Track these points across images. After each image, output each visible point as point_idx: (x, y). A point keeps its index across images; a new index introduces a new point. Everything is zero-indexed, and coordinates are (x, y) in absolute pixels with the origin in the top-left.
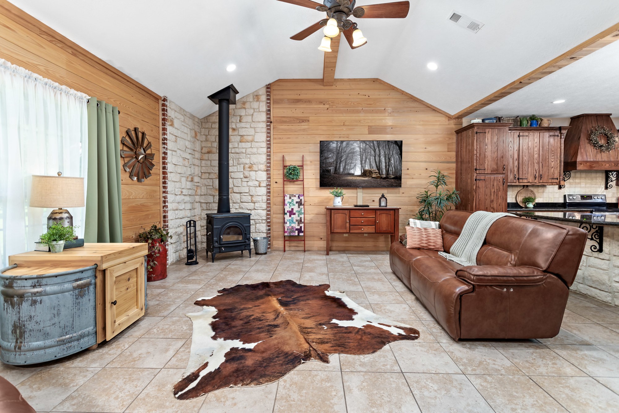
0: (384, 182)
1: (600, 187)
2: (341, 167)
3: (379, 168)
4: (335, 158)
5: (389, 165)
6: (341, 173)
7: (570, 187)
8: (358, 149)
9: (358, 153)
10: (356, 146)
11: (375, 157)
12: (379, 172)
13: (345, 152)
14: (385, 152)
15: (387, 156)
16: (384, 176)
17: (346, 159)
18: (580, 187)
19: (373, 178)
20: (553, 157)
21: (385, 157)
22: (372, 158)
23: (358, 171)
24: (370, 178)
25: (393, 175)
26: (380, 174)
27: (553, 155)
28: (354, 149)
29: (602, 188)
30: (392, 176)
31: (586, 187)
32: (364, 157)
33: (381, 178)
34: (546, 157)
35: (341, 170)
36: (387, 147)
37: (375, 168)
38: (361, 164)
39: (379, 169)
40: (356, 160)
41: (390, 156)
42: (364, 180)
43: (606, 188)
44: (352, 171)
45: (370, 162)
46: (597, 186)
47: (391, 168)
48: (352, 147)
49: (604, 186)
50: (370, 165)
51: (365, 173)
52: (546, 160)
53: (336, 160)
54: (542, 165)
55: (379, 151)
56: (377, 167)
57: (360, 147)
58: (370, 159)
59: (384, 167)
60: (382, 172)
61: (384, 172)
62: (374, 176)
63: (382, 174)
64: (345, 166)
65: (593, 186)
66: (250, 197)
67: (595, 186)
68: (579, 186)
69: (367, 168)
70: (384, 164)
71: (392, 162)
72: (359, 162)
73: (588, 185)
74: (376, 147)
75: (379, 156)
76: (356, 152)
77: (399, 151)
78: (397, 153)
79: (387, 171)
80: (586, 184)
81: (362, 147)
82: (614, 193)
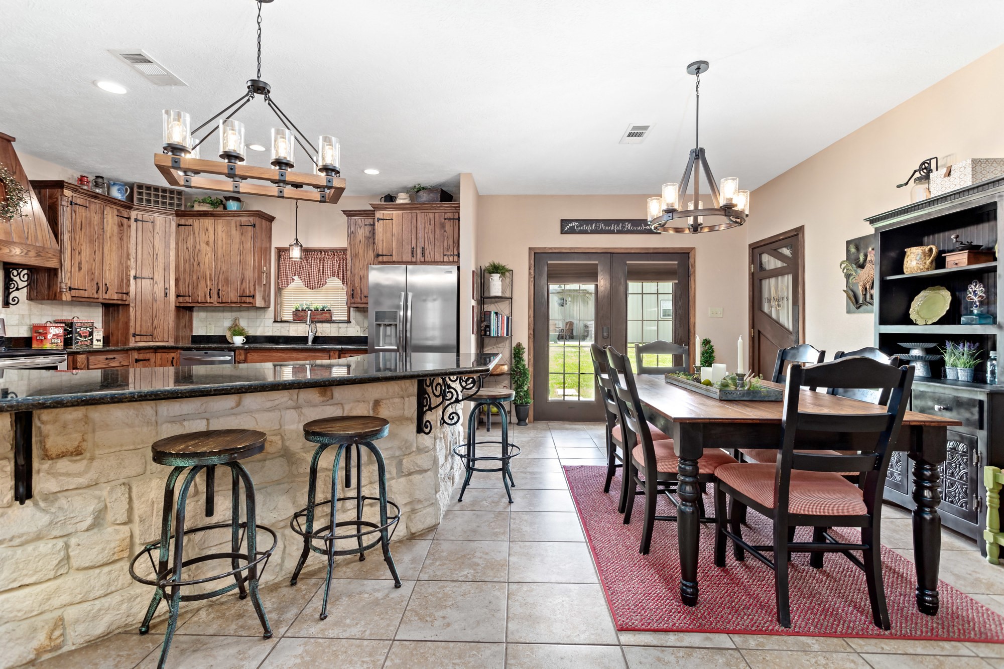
43: (6, 303)
82: (23, 315)
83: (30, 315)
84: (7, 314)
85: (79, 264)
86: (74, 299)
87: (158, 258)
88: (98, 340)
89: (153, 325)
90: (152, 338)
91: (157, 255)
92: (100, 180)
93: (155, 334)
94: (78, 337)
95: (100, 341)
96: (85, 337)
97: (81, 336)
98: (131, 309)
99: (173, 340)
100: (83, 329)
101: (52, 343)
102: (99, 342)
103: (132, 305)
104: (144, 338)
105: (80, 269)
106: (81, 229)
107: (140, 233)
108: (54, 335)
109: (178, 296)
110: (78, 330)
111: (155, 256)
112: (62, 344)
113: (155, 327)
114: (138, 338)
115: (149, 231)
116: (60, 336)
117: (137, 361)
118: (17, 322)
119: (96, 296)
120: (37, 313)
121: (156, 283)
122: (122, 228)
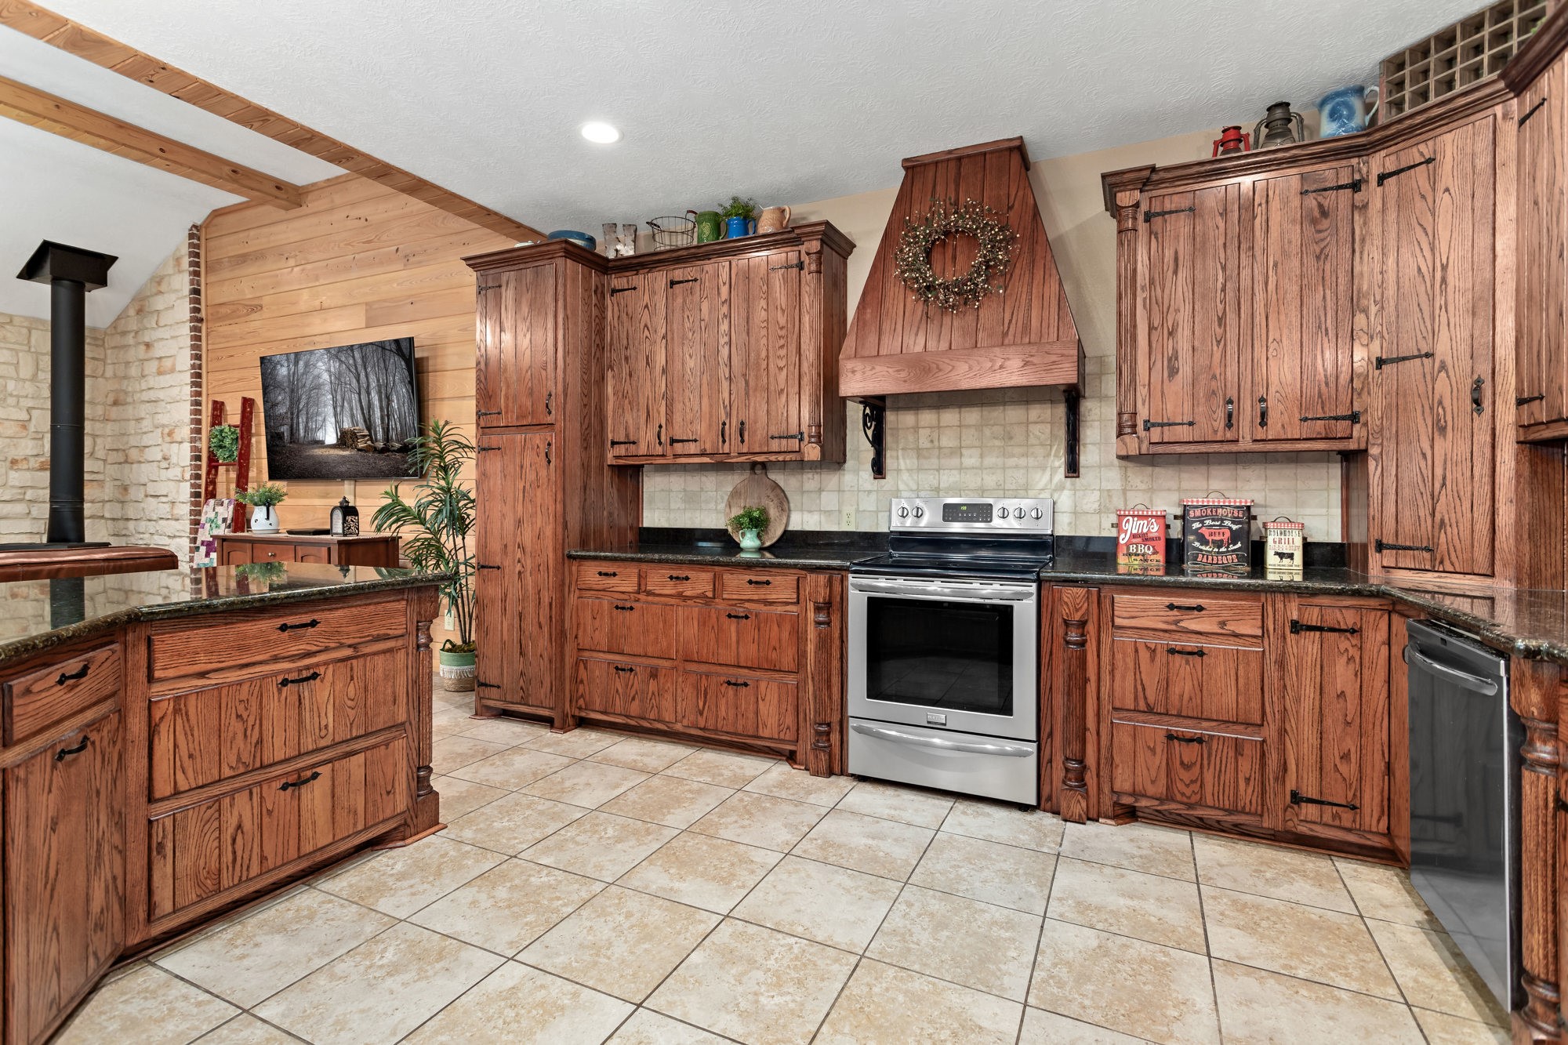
0: (382, 463)
1: (1043, 468)
2: (301, 427)
3: (369, 426)
4: (288, 403)
5: (388, 416)
6: (301, 440)
7: (919, 469)
8: (326, 376)
9: (328, 387)
10: (323, 370)
11: (359, 394)
12: (370, 435)
13: (304, 386)
14: (378, 381)
15: (383, 392)
16: (380, 445)
17: (307, 403)
18: (961, 468)
19: (359, 450)
20: (783, 352)
21: (379, 393)
22: (355, 397)
23: (331, 438)
24: (354, 452)
25: (398, 441)
26: (371, 439)
27: (782, 342)
28: (319, 376)
29: (1054, 470)
30: (397, 445)
31: (981, 468)
32: (339, 397)
33: (375, 450)
34: (758, 355)
35: (302, 432)
36: (382, 365)
37: (361, 426)
38: (335, 415)
39: (369, 428)
40: (325, 406)
41: (389, 390)
42: (343, 456)
43: (1073, 468)
44: (320, 436)
45: (351, 409)
46: (1031, 461)
47: (391, 424)
48: (316, 372)
49: (1060, 462)
50: (352, 416)
51: (346, 439)
52: (758, 364)
53: (291, 408)
54: (747, 383)
55: (367, 376)
56: (365, 421)
57: (329, 371)
58: (350, 402)
59: (378, 421)
60: (376, 434)
61: (380, 435)
62: (361, 446)
63: (376, 440)
64: (307, 422)
65: (1012, 462)
66: (167, 507)
67: (1022, 461)
68: (955, 461)
69: (347, 425)
70: (377, 414)
71: (395, 405)
72: (330, 410)
73: (990, 460)
74: (360, 368)
75: (369, 394)
76: (323, 384)
77: (406, 373)
78: (402, 381)
79: (386, 431)
80: (982, 456)
81: (332, 370)
82: (1109, 490)
83: (1124, 491)
84: (1075, 490)
85: (1170, 360)
86: (1160, 449)
87: (1451, 280)
88: (1281, 555)
89: (1433, 514)
90: (1433, 560)
91: (1444, 268)
92: (1279, 113)
93: (1443, 547)
94: (1197, 544)
95: (1291, 556)
96: (1219, 544)
97: (1205, 542)
98: (1372, 464)
99: (1511, 572)
100: (1208, 522)
101: (1130, 555)
102: (1286, 561)
103: (1374, 451)
104: (1406, 559)
105: (1173, 372)
106: (1175, 272)
107: (1392, 216)
108: (1134, 536)
109: (1520, 402)
110: (1196, 525)
111: (1438, 275)
112: (1161, 557)
113: (1442, 521)
114: (1388, 557)
115: (1417, 198)
116: (1152, 539)
117: (1297, 627)
118: (1096, 506)
119: (1229, 435)
120: (1143, 487)
121: (1443, 367)
122: (1325, 224)
